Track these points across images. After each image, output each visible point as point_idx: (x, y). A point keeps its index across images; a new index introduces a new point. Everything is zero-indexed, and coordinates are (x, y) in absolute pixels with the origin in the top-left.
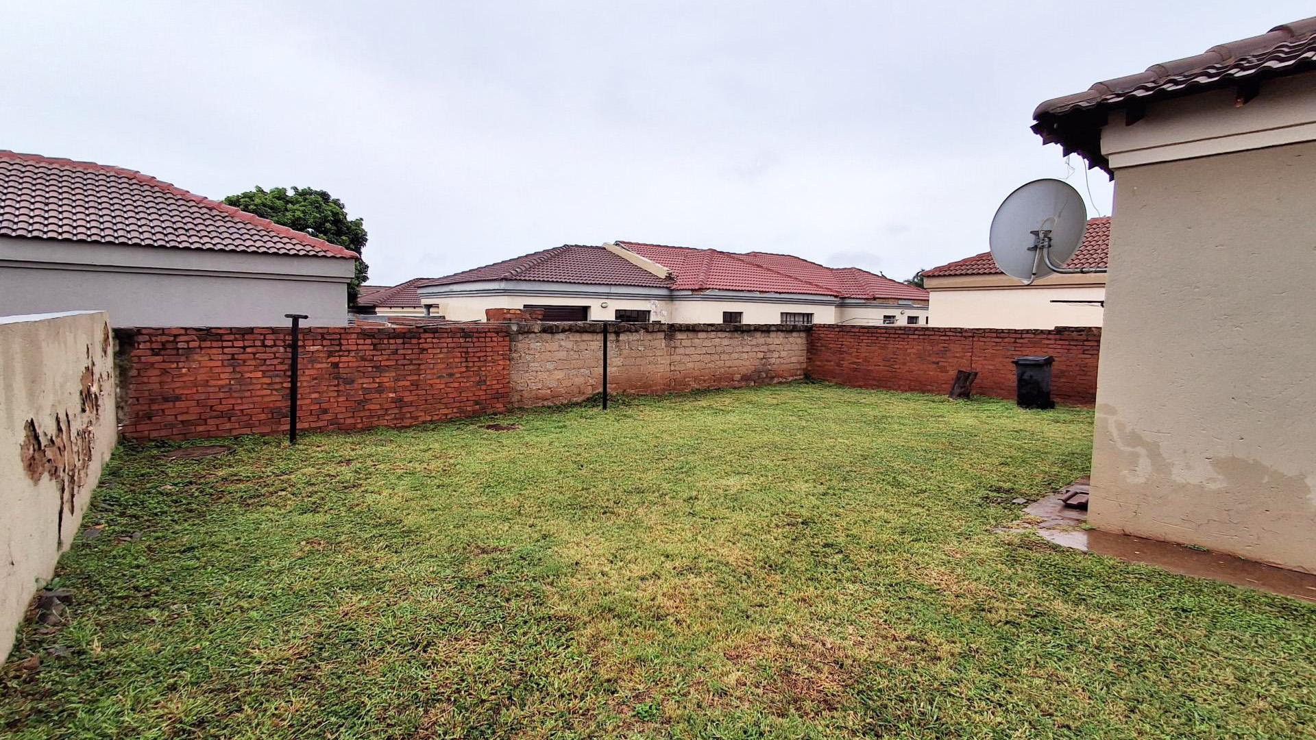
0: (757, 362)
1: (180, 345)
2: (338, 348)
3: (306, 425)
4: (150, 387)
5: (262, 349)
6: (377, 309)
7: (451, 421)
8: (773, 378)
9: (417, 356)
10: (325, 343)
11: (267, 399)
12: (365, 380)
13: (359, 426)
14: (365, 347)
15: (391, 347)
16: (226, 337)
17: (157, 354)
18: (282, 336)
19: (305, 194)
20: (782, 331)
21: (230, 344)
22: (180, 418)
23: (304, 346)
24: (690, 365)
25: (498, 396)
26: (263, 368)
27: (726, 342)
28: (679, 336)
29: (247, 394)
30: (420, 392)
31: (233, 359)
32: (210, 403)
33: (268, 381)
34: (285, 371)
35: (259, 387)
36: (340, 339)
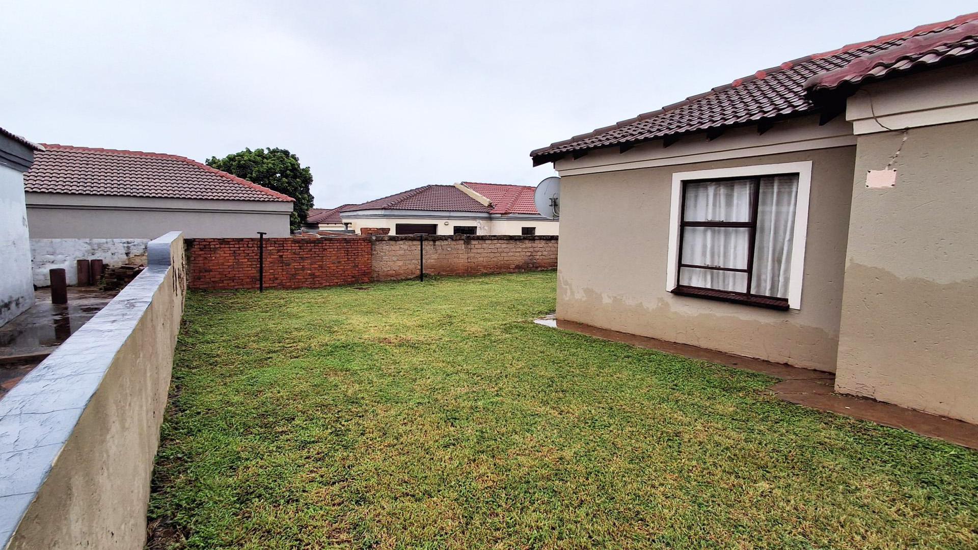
0: (526, 258)
1: (211, 246)
2: (282, 248)
3: (268, 285)
4: (199, 265)
5: (247, 249)
6: (320, 225)
7: (340, 286)
8: (537, 268)
9: (321, 253)
10: (276, 245)
11: (250, 272)
12: (296, 264)
13: (293, 286)
14: (296, 248)
15: (309, 248)
16: (232, 243)
17: (202, 251)
18: (256, 242)
19: (274, 152)
20: (544, 239)
21: (233, 246)
22: (212, 280)
23: (266, 247)
24: (481, 259)
25: (364, 274)
26: (248, 257)
27: (504, 246)
28: (473, 242)
29: (241, 269)
30: (323, 271)
31: (234, 253)
32: (225, 273)
33: (250, 263)
34: (257, 259)
35: (246, 266)
36: (283, 244)
